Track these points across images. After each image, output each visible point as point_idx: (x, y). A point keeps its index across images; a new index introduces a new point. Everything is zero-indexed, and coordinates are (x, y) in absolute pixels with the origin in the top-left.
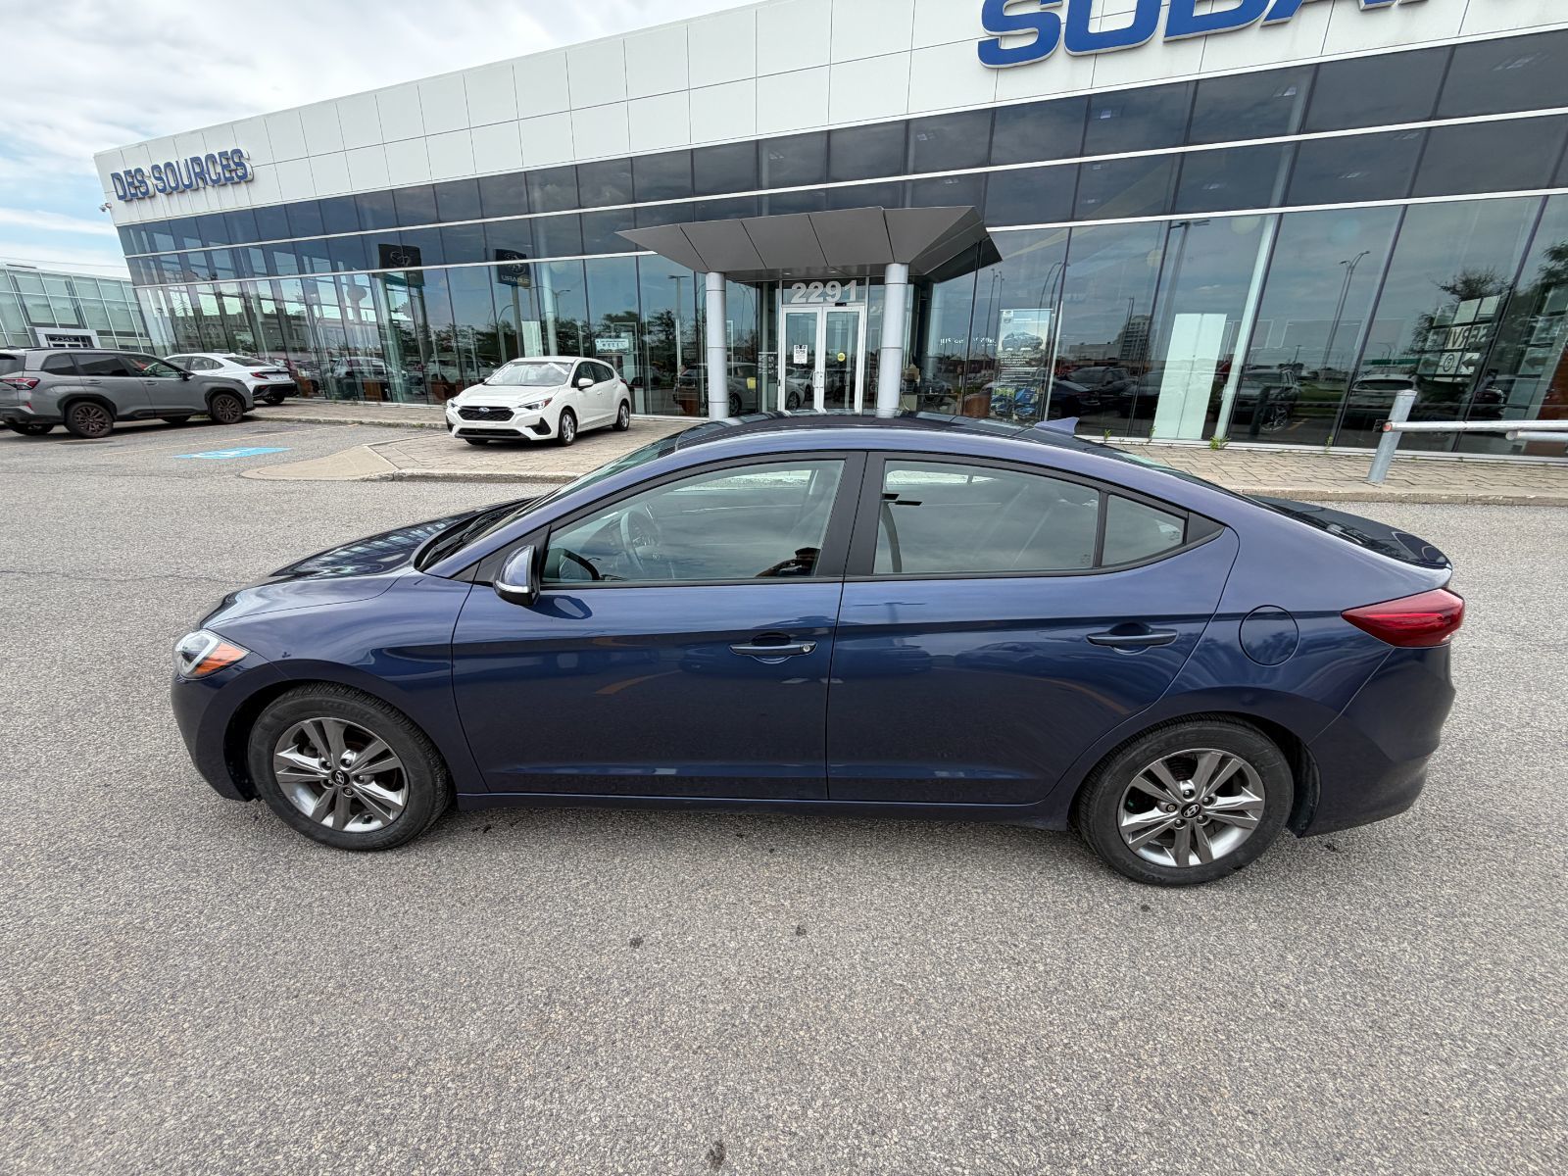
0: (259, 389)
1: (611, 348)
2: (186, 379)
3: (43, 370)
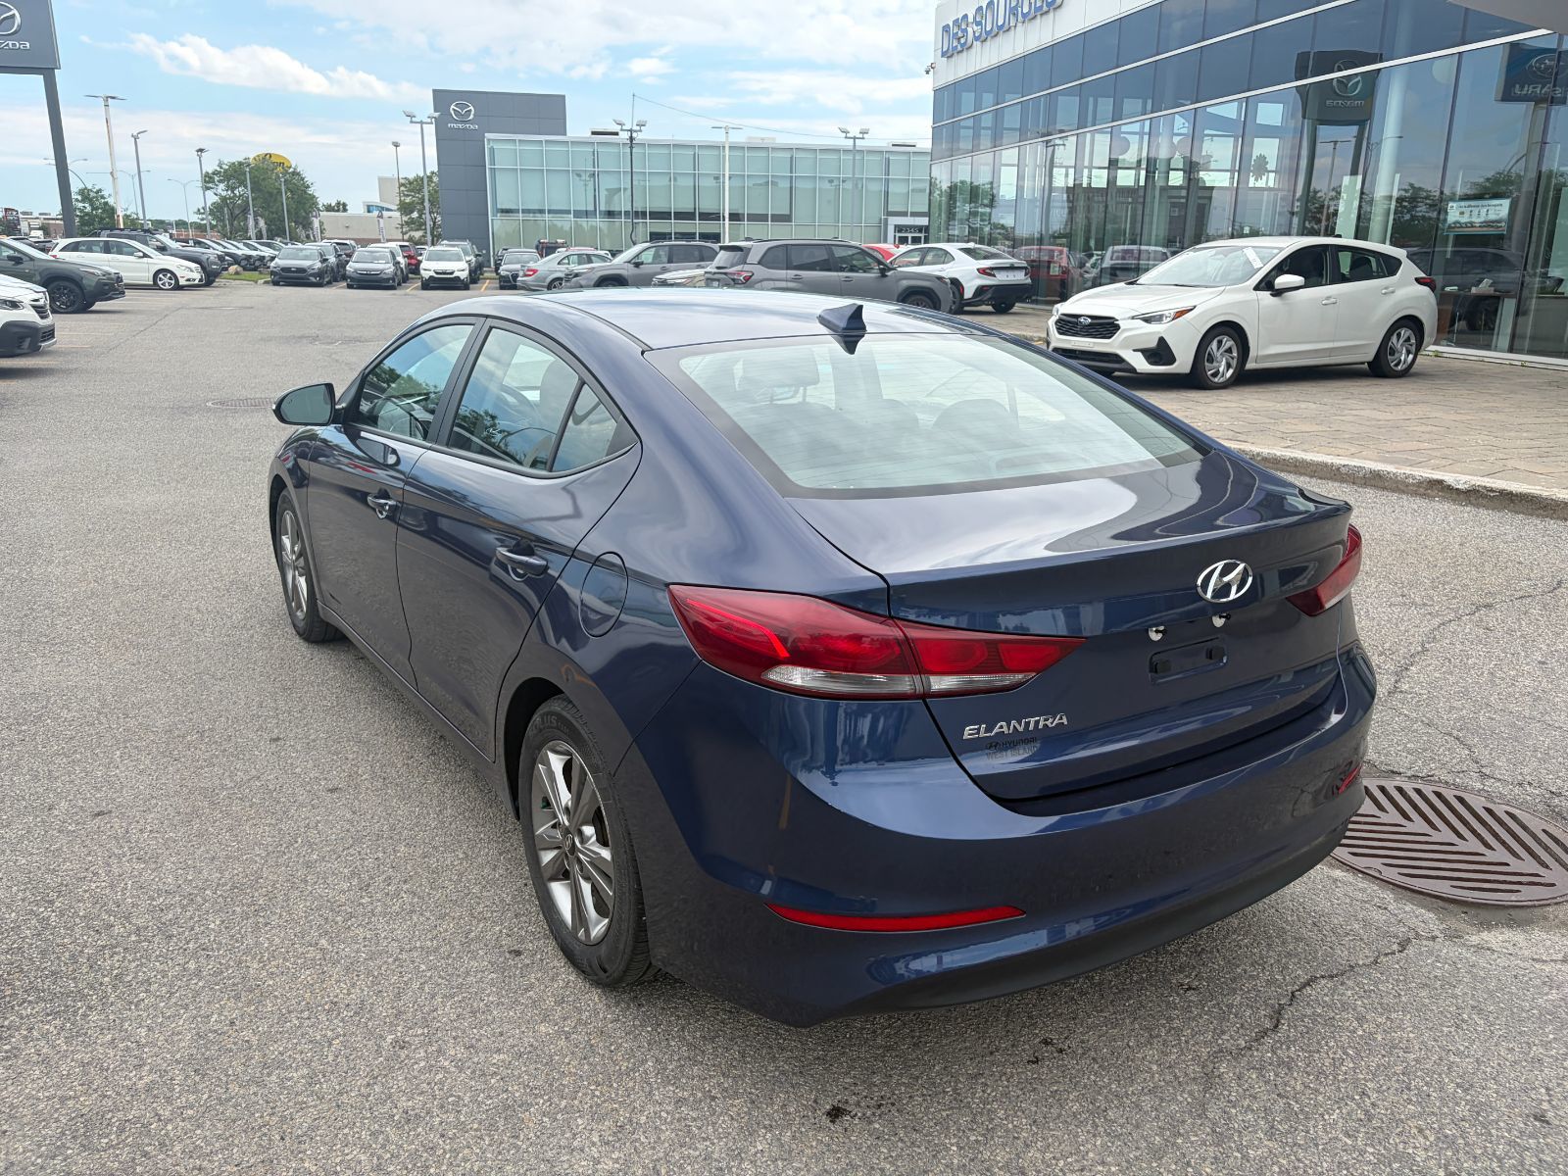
0: (981, 291)
1: (1475, 219)
2: (884, 276)
3: (759, 263)
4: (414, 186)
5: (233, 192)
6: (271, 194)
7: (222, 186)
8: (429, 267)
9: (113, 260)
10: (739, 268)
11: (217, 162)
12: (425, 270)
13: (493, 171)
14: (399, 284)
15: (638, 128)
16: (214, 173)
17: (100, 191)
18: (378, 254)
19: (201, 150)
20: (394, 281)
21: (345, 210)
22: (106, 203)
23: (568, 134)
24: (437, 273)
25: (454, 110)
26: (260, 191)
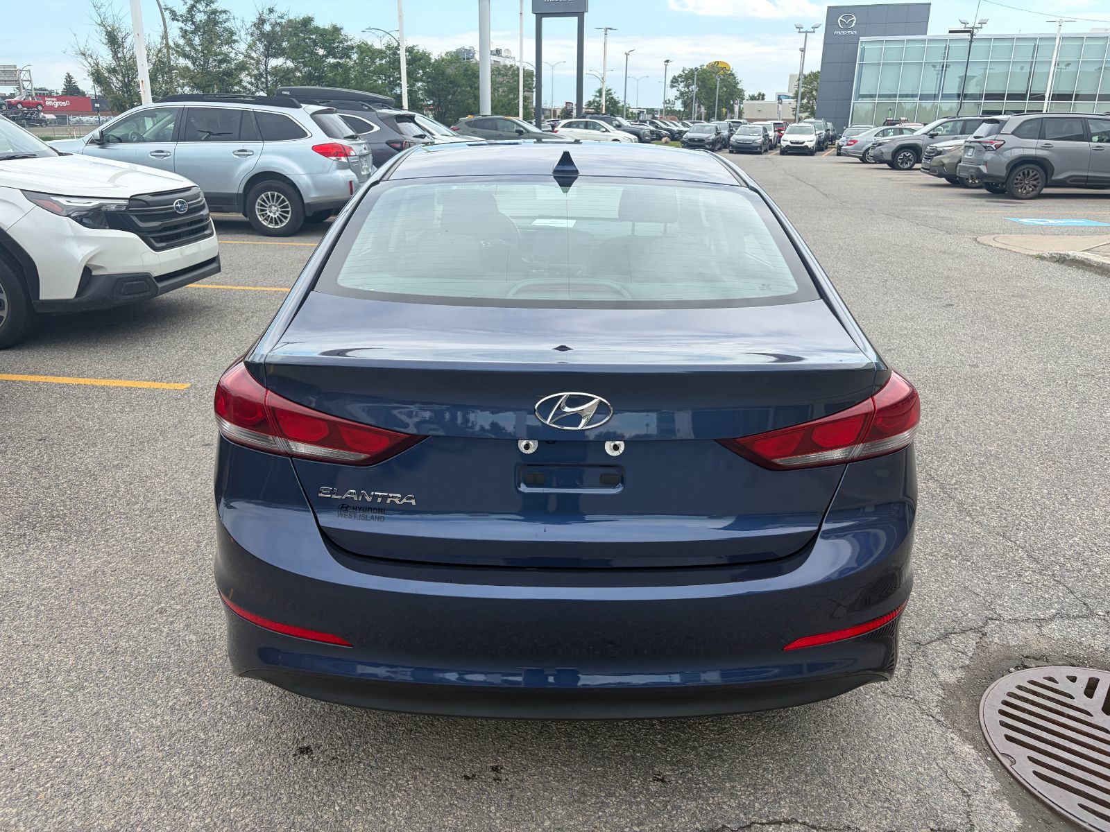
3: (1012, 133)
4: (810, 79)
5: (688, 88)
6: (711, 89)
7: (682, 85)
8: (788, 139)
9: (589, 133)
10: (993, 137)
11: (682, 69)
12: (784, 140)
13: (861, 66)
14: (766, 151)
15: (980, 26)
16: (679, 77)
17: (610, 90)
18: (755, 129)
19: (667, 61)
20: (761, 148)
21: (763, 99)
22: (612, 98)
23: (929, 33)
24: (792, 143)
25: (841, 21)
26: (705, 87)
